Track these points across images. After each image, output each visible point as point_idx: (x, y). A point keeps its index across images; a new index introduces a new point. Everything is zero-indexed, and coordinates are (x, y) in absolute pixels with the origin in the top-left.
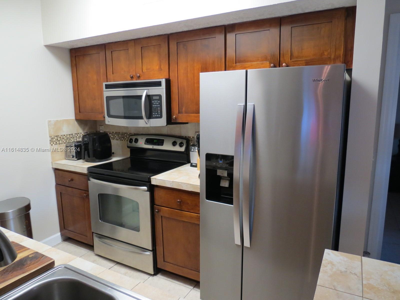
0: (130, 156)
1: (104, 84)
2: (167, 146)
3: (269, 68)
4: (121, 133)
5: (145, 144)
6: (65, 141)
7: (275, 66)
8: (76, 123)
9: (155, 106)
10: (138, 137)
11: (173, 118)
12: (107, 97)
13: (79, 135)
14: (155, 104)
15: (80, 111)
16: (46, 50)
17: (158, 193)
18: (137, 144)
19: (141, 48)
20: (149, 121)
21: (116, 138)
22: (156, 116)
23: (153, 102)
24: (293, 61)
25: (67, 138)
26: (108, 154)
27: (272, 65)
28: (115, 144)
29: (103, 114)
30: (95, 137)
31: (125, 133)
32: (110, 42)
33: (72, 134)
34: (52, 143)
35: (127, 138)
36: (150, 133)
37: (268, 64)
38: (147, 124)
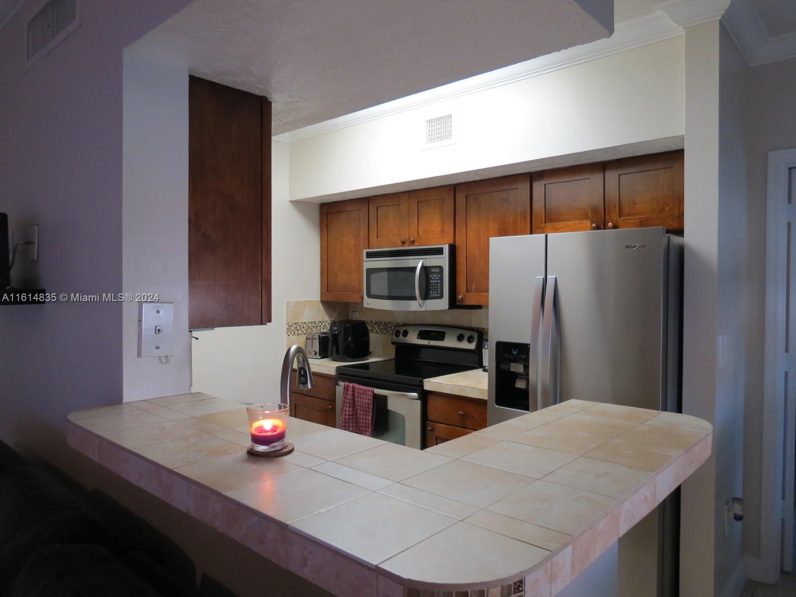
0: (396, 356)
1: (365, 251)
2: (450, 342)
3: (591, 230)
4: (383, 323)
5: (418, 338)
6: (305, 332)
7: (598, 228)
8: (321, 306)
9: (434, 281)
10: (408, 329)
11: (459, 298)
12: (368, 270)
13: (324, 324)
14: (434, 279)
15: (329, 288)
16: (291, 206)
17: (432, 403)
18: (405, 338)
19: (417, 203)
20: (424, 302)
21: (375, 330)
22: (434, 295)
23: (431, 276)
24: (623, 220)
25: (308, 327)
26: (364, 352)
27: (594, 225)
28: (375, 338)
29: (361, 294)
30: (348, 325)
31: (390, 323)
32: (375, 194)
33: (315, 322)
34: (289, 333)
35: (391, 330)
36: (425, 322)
37: (590, 224)
38: (421, 306)
